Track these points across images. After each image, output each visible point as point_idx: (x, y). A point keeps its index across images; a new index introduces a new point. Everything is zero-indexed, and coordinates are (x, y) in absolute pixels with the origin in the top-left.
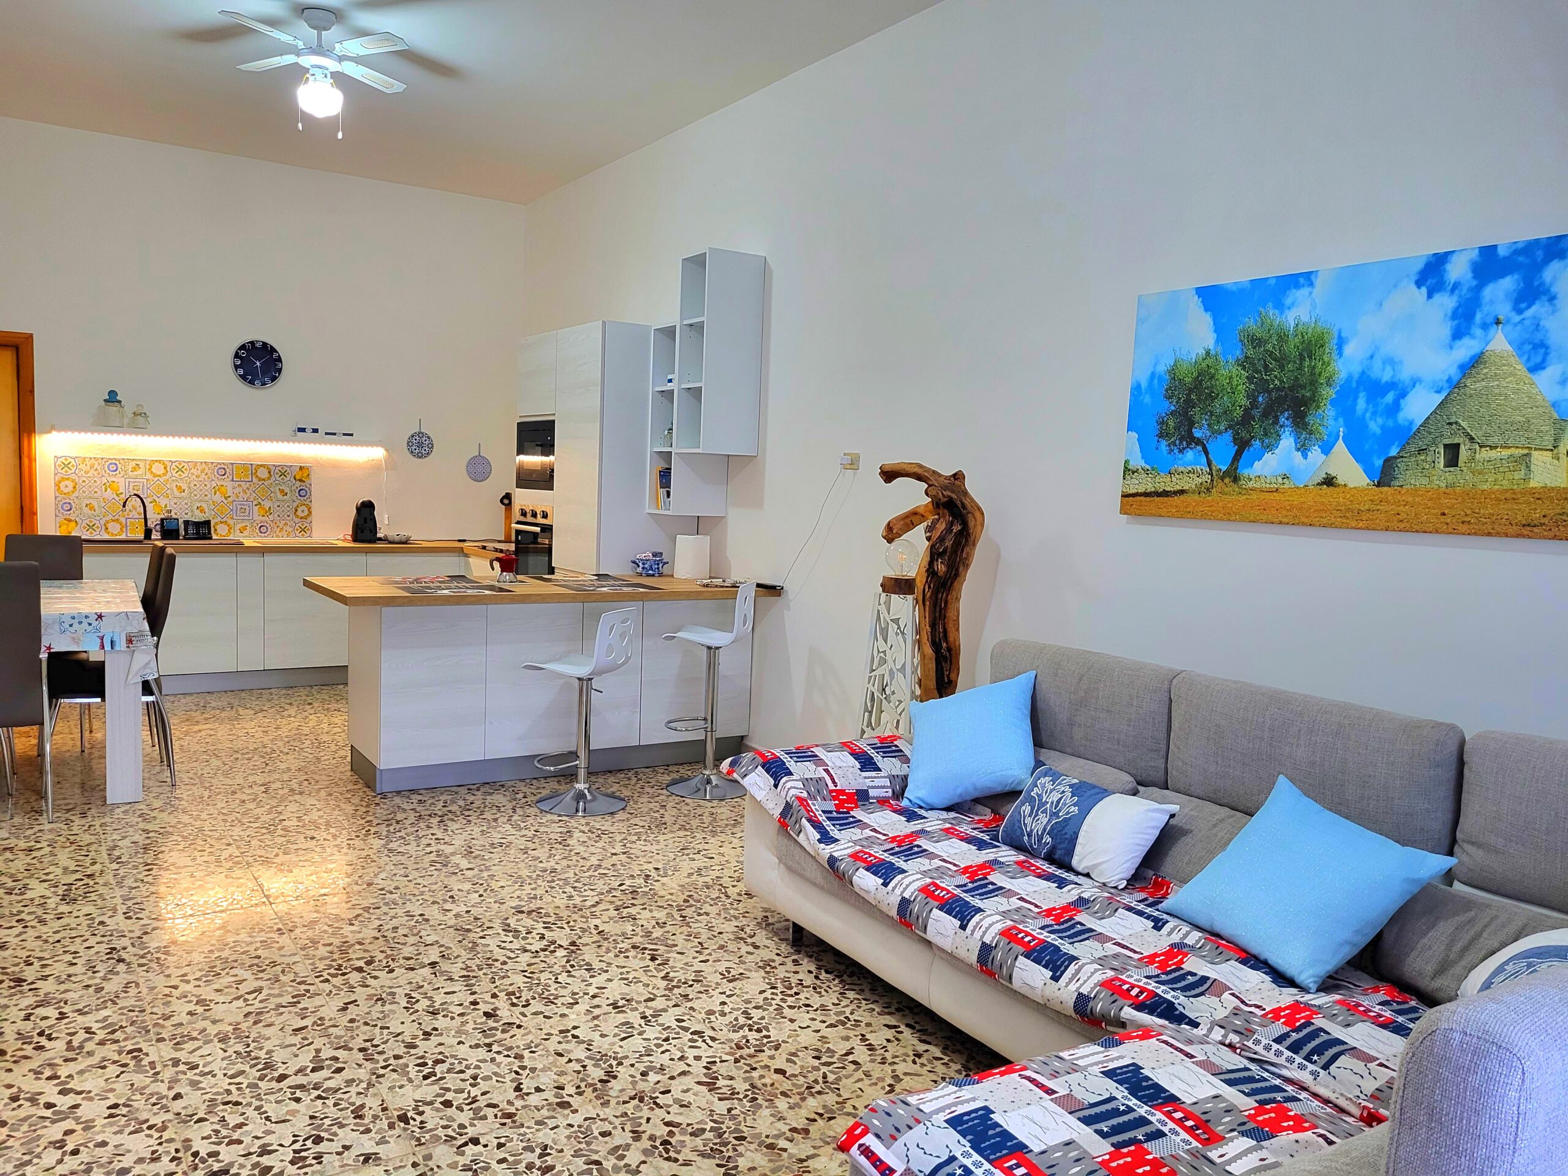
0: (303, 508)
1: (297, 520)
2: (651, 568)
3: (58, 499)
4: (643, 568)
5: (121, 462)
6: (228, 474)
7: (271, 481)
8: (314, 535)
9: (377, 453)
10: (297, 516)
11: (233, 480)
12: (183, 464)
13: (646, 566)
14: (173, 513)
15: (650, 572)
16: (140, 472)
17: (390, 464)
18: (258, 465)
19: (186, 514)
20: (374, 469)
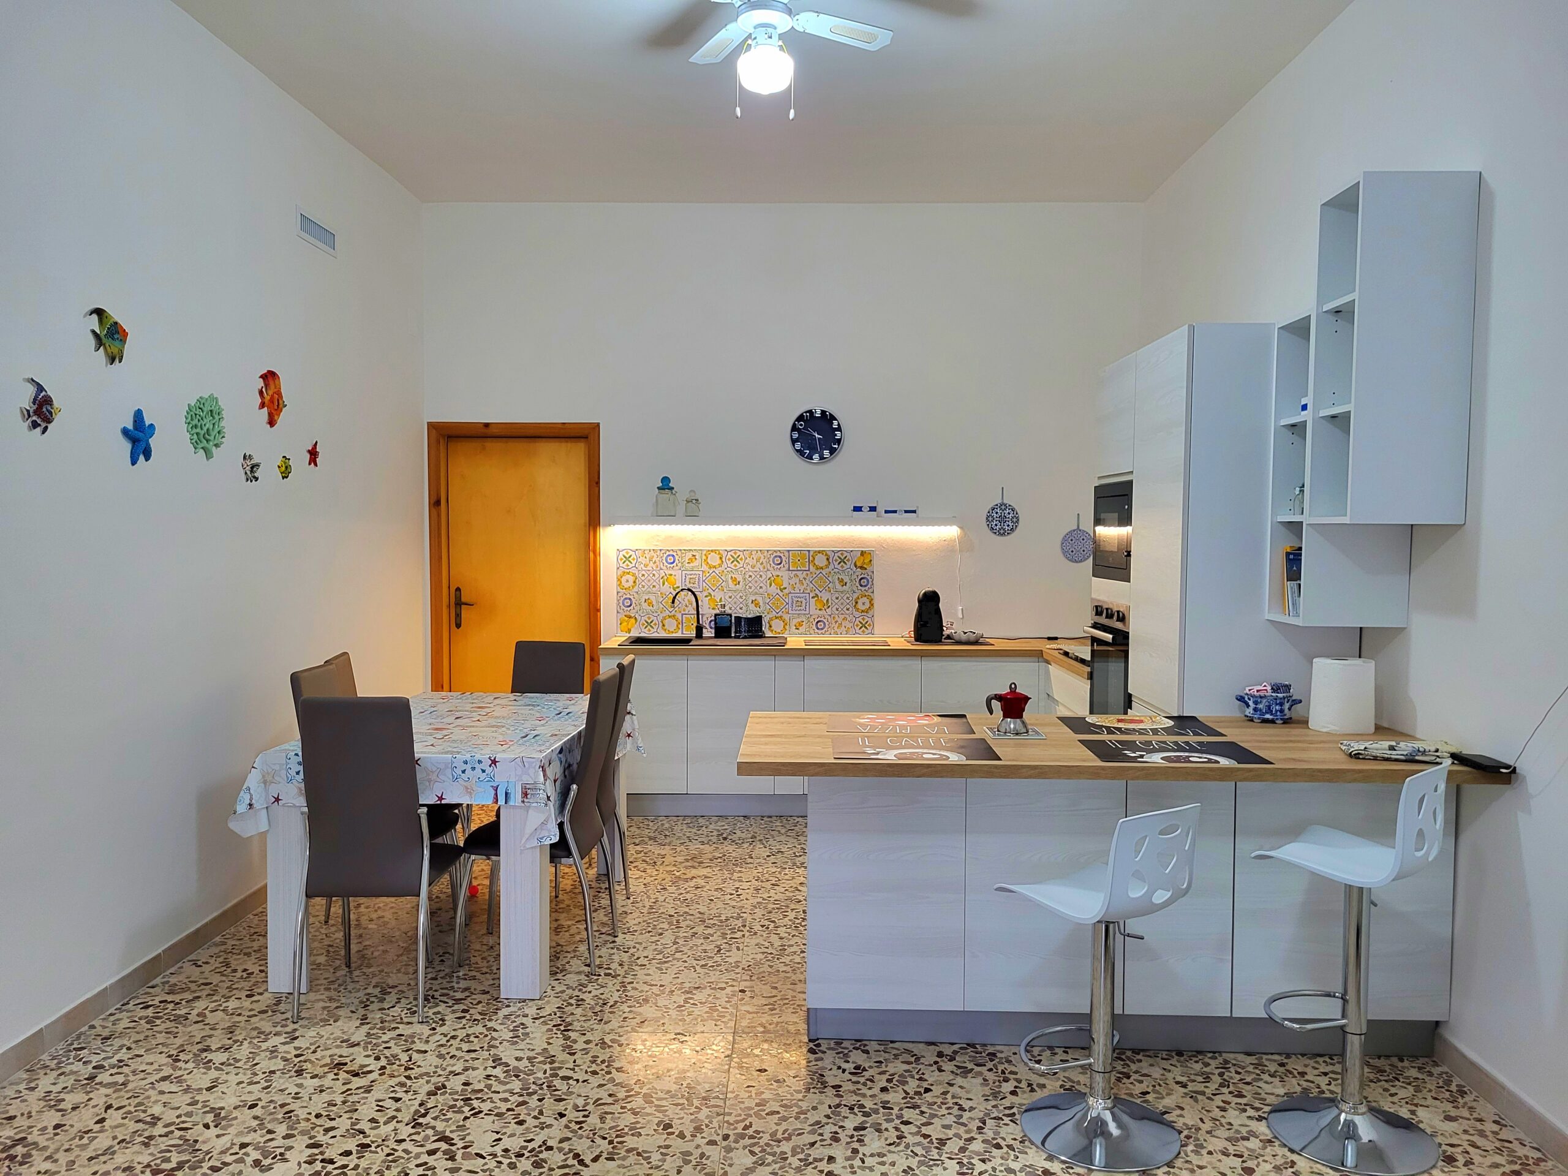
0: (865, 599)
1: (857, 614)
2: (1269, 710)
3: (620, 595)
4: (1255, 710)
5: (679, 553)
6: (784, 562)
7: (830, 569)
8: (876, 631)
9: (951, 532)
10: (857, 610)
11: (789, 570)
12: (739, 553)
13: (1260, 706)
14: (727, 608)
15: (1268, 716)
16: (696, 563)
17: (965, 544)
18: (816, 552)
19: (741, 608)
20: (946, 550)
